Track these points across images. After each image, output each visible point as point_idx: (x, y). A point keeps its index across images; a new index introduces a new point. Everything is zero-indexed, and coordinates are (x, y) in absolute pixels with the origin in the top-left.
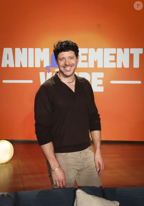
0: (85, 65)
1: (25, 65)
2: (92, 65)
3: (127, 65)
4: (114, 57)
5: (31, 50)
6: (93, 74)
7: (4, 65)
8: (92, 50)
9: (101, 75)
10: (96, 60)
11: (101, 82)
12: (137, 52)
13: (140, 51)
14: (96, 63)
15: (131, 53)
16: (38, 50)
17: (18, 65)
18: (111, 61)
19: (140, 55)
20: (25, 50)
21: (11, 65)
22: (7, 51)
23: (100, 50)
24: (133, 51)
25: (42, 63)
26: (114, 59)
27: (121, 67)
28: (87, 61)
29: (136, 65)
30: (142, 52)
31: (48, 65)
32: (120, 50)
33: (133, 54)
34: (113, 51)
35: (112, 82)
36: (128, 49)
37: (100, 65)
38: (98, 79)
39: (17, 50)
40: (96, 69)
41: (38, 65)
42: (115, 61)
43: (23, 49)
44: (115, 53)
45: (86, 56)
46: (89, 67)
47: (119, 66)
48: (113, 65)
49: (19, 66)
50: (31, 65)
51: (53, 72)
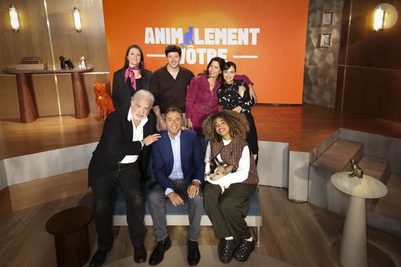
2: (217, 42)
3: (246, 43)
4: (236, 35)
6: (219, 50)
7: (147, 42)
8: (218, 30)
9: (226, 51)
13: (257, 30)
14: (221, 41)
16: (173, 30)
17: (158, 42)
18: (233, 39)
19: (258, 34)
20: (162, 29)
21: (153, 42)
22: (149, 30)
23: (224, 30)
26: (235, 38)
28: (214, 39)
29: (254, 42)
30: (259, 32)
32: (241, 30)
34: (235, 30)
37: (224, 43)
39: (157, 29)
40: (221, 46)
42: (237, 39)
43: (161, 29)
47: (240, 43)
48: (235, 43)
51: (187, 49)
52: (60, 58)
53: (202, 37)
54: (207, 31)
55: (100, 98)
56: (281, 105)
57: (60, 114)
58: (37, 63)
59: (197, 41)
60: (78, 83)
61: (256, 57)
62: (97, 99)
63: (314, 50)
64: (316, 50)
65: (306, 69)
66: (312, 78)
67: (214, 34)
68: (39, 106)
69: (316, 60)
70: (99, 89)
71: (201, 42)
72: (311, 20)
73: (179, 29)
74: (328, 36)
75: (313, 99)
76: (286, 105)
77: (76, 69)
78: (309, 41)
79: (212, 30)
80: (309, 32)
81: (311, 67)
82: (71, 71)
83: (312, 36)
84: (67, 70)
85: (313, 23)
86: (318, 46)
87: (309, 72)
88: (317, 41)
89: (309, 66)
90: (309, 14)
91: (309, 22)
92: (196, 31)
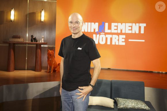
0: (116, 31)
2: (119, 32)
3: (137, 32)
5: (89, 23)
6: (120, 36)
10: (121, 29)
11: (124, 40)
12: (143, 25)
13: (145, 25)
14: (121, 30)
15: (140, 26)
18: (129, 30)
19: (144, 27)
20: (86, 23)
23: (124, 24)
24: (141, 25)
25: (94, 30)
27: (134, 33)
28: (117, 29)
29: (142, 32)
30: (145, 26)
31: (97, 31)
32: (134, 24)
33: (140, 27)
35: (130, 40)
36: (138, 24)
38: (122, 38)
40: (121, 33)
41: (92, 31)
42: (131, 30)
44: (131, 26)
45: (116, 27)
46: (118, 32)
47: (133, 32)
49: (84, 31)
50: (89, 31)
51: (100, 35)
52: (31, 36)
53: (110, 28)
55: (50, 59)
59: (107, 30)
61: (144, 41)
67: (117, 26)
71: (109, 31)
73: (96, 23)
79: (116, 24)
82: (36, 43)
92: (107, 25)
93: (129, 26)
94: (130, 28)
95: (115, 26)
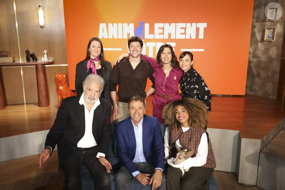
0: (161, 37)
1: (116, 37)
2: (166, 37)
3: (194, 37)
4: (184, 30)
5: (120, 25)
7: (100, 37)
8: (167, 25)
10: (170, 33)
12: (202, 26)
13: (205, 25)
14: (170, 35)
15: (197, 27)
16: (125, 25)
19: (205, 28)
20: (115, 25)
21: (106, 37)
22: (102, 26)
23: (173, 25)
25: (129, 35)
26: (184, 32)
27: (189, 38)
28: (163, 33)
29: (201, 36)
32: (189, 25)
34: (183, 25)
35: (182, 50)
36: (195, 24)
37: (173, 37)
39: (110, 25)
40: (170, 40)
41: (125, 37)
42: (185, 33)
43: (114, 24)
44: (185, 27)
45: (162, 30)
46: (165, 38)
47: (188, 37)
48: (183, 37)
49: (112, 38)
50: (120, 37)
52: (26, 51)
53: (152, 31)
54: (157, 26)
55: (61, 88)
56: (224, 96)
57: (25, 102)
58: (6, 56)
59: (147, 35)
60: (41, 74)
62: (58, 89)
63: (258, 44)
64: (260, 44)
65: (250, 62)
66: (255, 71)
67: (163, 28)
68: (7, 95)
69: (259, 53)
70: (60, 80)
71: (151, 36)
72: (255, 15)
73: (130, 24)
74: (272, 30)
75: (256, 91)
76: (228, 96)
77: (39, 62)
78: (253, 35)
79: (161, 25)
80: (253, 27)
81: (254, 60)
82: (35, 63)
83: (256, 30)
84: (32, 62)
85: (257, 18)
86: (262, 40)
87: (252, 65)
88: (261, 36)
89: (252, 59)
90: (254, 10)
91: (253, 17)
92: (147, 26)
93: (181, 28)
94: (183, 31)
95: (160, 28)
